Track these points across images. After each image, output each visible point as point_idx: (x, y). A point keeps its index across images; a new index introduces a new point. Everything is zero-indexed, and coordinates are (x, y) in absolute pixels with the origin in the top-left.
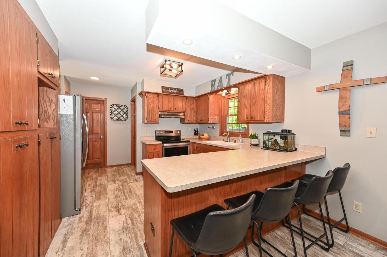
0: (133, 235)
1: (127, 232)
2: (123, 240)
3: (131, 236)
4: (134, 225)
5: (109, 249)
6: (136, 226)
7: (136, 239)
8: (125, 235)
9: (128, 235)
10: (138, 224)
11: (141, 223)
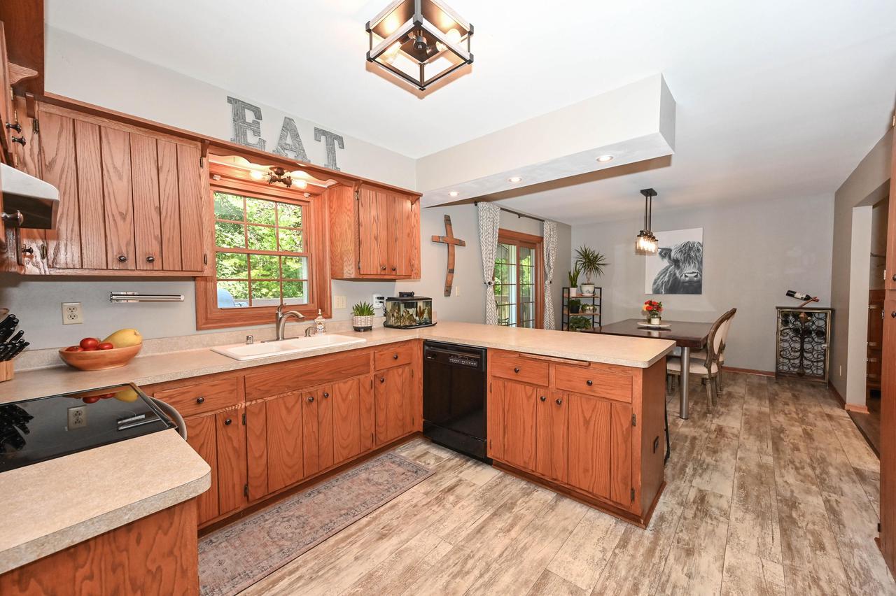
0: (655, 560)
1: (664, 578)
2: (682, 570)
3: (660, 563)
4: (635, 578)
5: (725, 579)
6: (631, 573)
7: (655, 549)
8: (674, 576)
9: (667, 571)
10: (623, 573)
11: (616, 569)
